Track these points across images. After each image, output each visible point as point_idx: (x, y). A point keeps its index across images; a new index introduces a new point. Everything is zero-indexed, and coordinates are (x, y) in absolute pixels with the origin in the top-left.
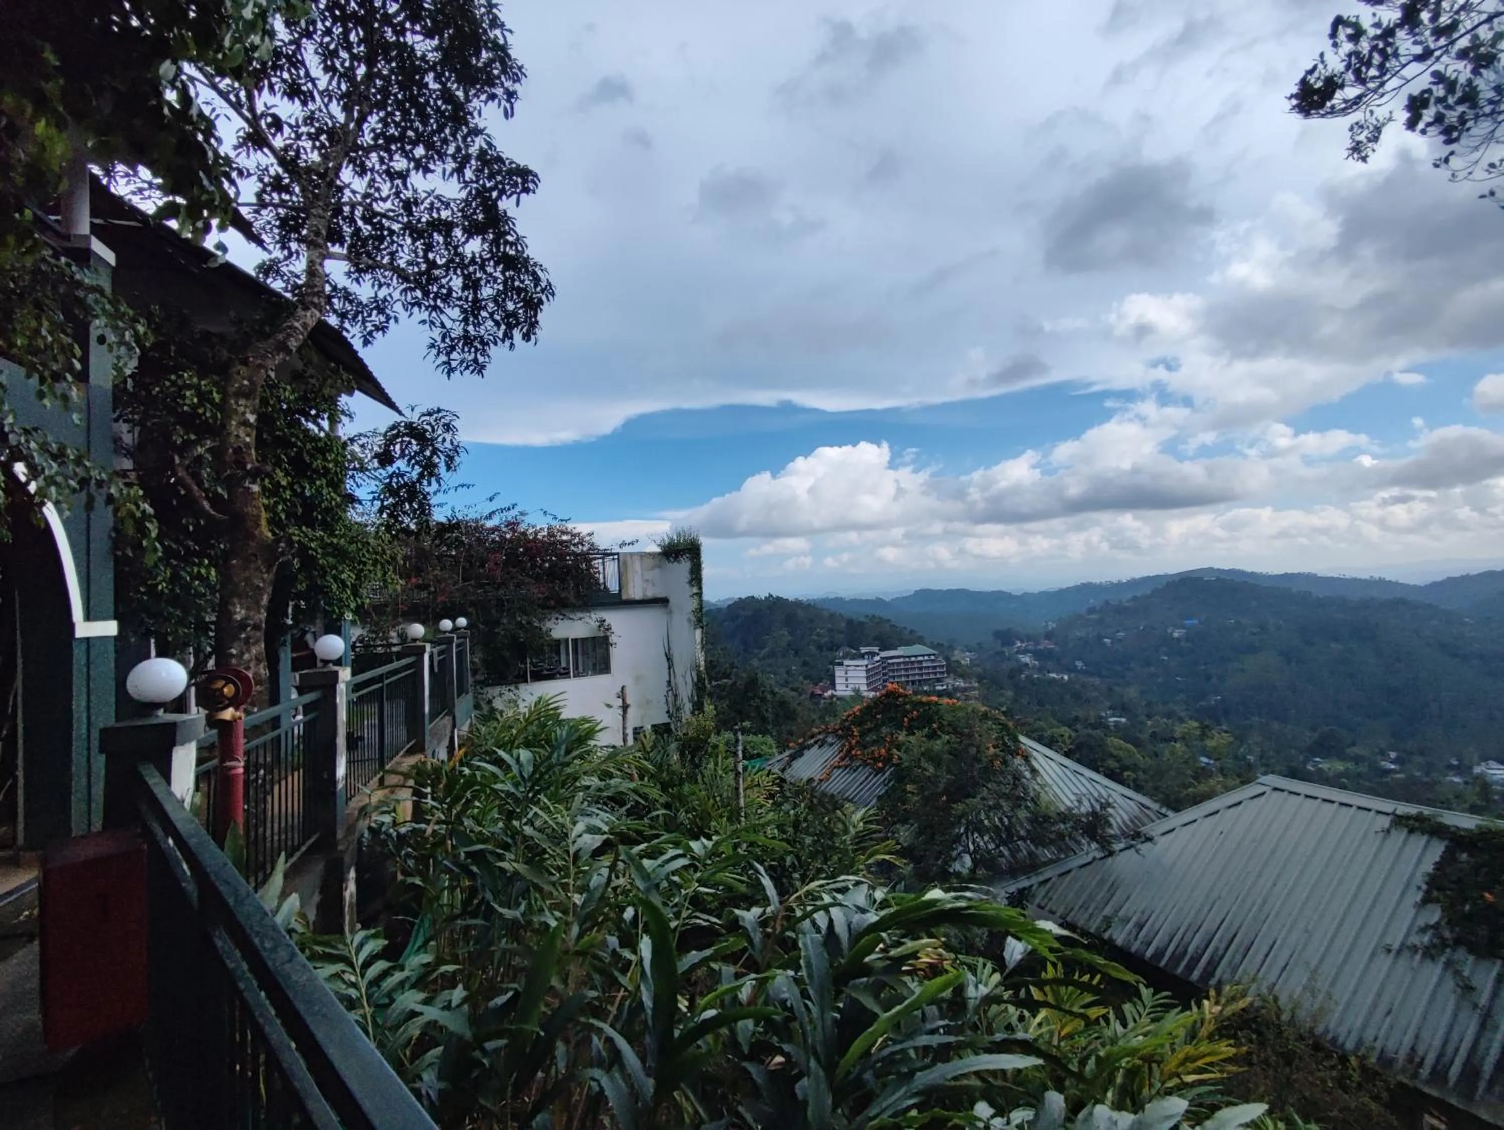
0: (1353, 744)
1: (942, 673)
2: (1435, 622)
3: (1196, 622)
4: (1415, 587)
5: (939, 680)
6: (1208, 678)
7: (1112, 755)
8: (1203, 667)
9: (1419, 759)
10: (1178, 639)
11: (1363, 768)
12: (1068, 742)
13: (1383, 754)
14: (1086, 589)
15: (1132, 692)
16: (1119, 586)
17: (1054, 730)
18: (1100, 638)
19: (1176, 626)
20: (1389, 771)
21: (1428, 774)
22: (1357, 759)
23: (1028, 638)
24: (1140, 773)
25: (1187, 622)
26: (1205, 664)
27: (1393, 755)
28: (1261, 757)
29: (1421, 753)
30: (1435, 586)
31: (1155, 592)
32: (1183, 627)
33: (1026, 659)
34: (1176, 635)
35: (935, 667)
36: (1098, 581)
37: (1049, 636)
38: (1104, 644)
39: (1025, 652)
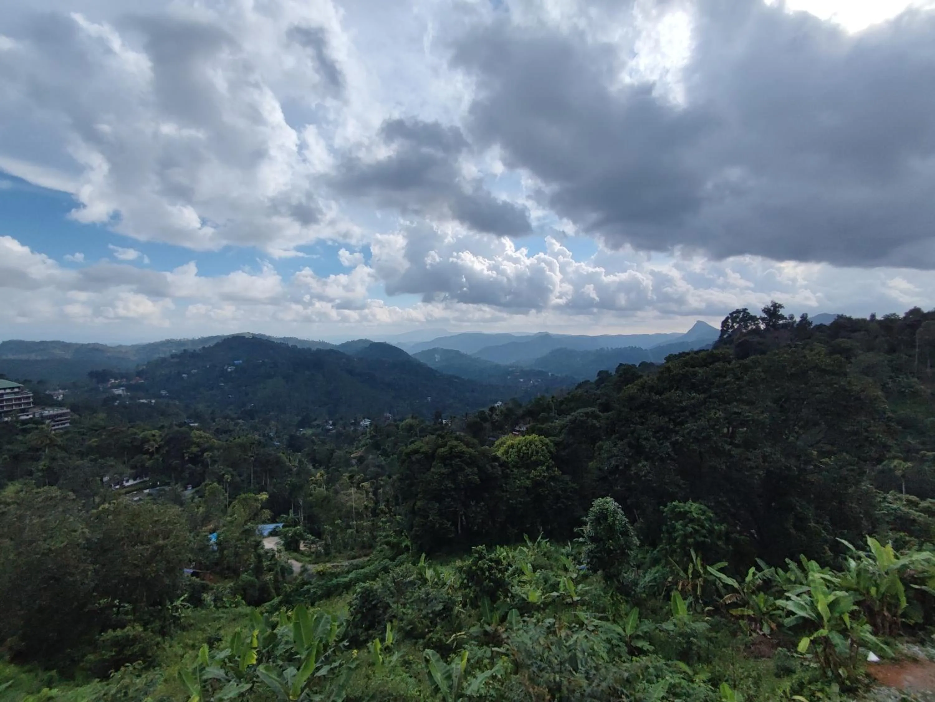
0: (315, 420)
1: (29, 404)
2: (344, 360)
3: (241, 362)
4: (336, 346)
5: (23, 411)
6: (247, 394)
7: (195, 443)
8: (244, 388)
9: (341, 422)
10: (231, 372)
11: (319, 430)
12: (158, 439)
13: (327, 422)
14: (168, 343)
15: (201, 407)
16: (193, 342)
17: (146, 432)
18: (179, 374)
19: (229, 365)
20: (330, 430)
21: (344, 428)
22: (318, 426)
23: (122, 376)
24: (216, 452)
25: (236, 362)
26: (246, 386)
27: (331, 422)
28: (276, 433)
29: (341, 419)
30: (343, 345)
31: (217, 345)
32: (234, 365)
33: (119, 391)
34: (229, 370)
35: (19, 399)
36: (179, 339)
37: (139, 374)
38: (183, 378)
39: (118, 386)
